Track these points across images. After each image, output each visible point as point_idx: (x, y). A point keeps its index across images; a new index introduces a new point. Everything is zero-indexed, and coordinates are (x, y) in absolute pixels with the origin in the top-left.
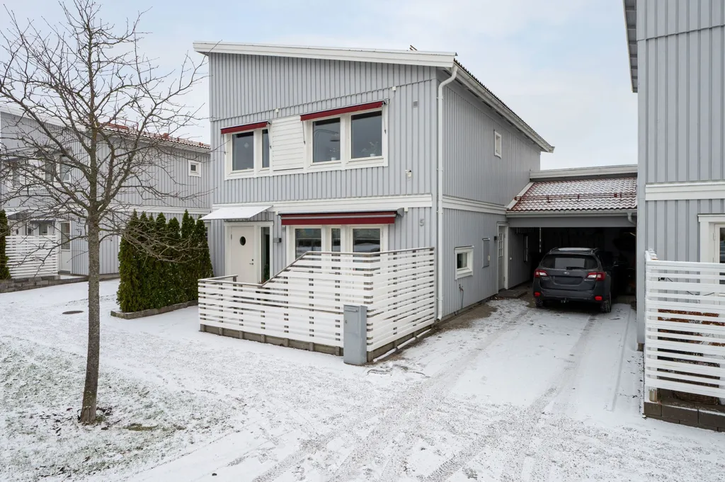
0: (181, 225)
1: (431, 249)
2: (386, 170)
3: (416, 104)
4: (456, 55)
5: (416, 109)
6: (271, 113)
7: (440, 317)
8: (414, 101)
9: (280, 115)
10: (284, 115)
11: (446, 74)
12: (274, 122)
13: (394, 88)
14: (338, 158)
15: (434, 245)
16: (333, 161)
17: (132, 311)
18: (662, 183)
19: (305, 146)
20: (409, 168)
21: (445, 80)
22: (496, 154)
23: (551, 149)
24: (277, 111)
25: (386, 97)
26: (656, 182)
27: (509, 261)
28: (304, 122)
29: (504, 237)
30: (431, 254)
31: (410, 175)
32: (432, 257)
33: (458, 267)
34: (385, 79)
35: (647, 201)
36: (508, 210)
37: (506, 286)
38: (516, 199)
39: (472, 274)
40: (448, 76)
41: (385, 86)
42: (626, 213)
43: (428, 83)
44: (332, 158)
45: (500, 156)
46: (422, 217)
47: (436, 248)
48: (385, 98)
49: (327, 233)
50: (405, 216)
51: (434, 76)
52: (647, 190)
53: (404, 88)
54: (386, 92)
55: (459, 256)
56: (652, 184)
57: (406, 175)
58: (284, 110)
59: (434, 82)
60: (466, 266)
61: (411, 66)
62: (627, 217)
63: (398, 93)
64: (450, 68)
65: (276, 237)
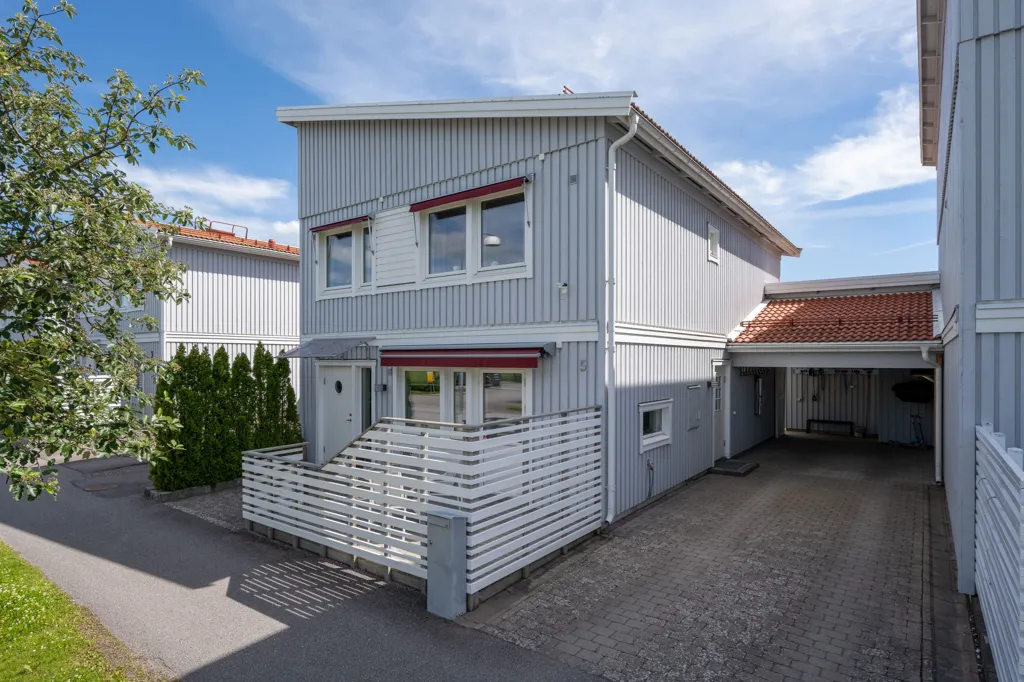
0: (252, 365)
1: (597, 409)
2: (530, 283)
3: (574, 179)
4: (635, 95)
5: (574, 187)
6: (375, 202)
7: (610, 519)
8: (572, 174)
9: (385, 207)
10: (391, 205)
11: (619, 128)
12: (377, 216)
13: (542, 157)
14: (463, 266)
15: (601, 402)
16: (456, 270)
17: (169, 490)
18: (1010, 300)
19: (417, 250)
20: (564, 280)
21: (618, 139)
22: (711, 258)
23: (797, 251)
24: (381, 199)
25: (530, 171)
26: (998, 299)
27: (733, 417)
28: (417, 213)
29: (725, 381)
30: (596, 417)
31: (564, 290)
32: (598, 422)
33: (645, 433)
34: (528, 143)
35: (979, 335)
36: (729, 341)
37: (727, 453)
38: (742, 324)
39: (670, 442)
40: (623, 131)
41: (528, 155)
42: (919, 348)
43: (593, 144)
44: (455, 268)
45: (717, 261)
46: (583, 357)
47: (604, 407)
48: (528, 173)
49: (447, 379)
50: (558, 354)
51: (601, 133)
52: (979, 314)
53: (556, 156)
54: (530, 163)
55: (648, 416)
56: (988, 302)
57: (560, 290)
58: (391, 198)
59: (602, 143)
60: (660, 429)
61: (567, 118)
62: (920, 353)
63: (547, 163)
64: (627, 117)
65: (379, 383)
